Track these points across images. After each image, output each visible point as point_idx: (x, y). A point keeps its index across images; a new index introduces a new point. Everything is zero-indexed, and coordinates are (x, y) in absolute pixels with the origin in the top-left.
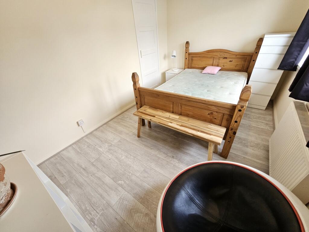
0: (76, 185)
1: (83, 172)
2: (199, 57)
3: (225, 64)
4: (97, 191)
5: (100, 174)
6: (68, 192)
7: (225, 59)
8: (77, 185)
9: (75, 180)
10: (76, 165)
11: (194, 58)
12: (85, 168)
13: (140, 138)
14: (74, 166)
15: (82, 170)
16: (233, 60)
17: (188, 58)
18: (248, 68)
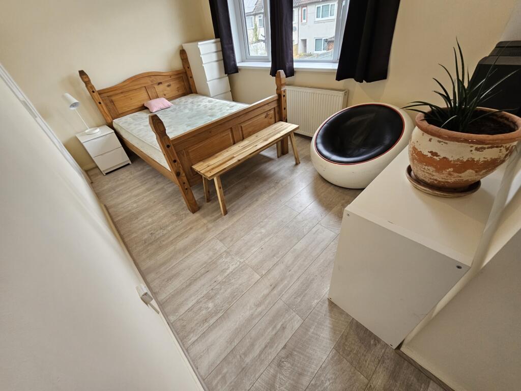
0: (306, 292)
1: (279, 289)
2: (122, 93)
3: (165, 92)
4: (316, 257)
5: (289, 258)
6: (318, 301)
7: (160, 85)
8: (306, 290)
9: (295, 298)
10: (259, 309)
11: (113, 98)
12: (272, 287)
13: (229, 213)
14: (261, 312)
15: (275, 292)
16: (171, 83)
17: (103, 100)
18: (190, 88)
